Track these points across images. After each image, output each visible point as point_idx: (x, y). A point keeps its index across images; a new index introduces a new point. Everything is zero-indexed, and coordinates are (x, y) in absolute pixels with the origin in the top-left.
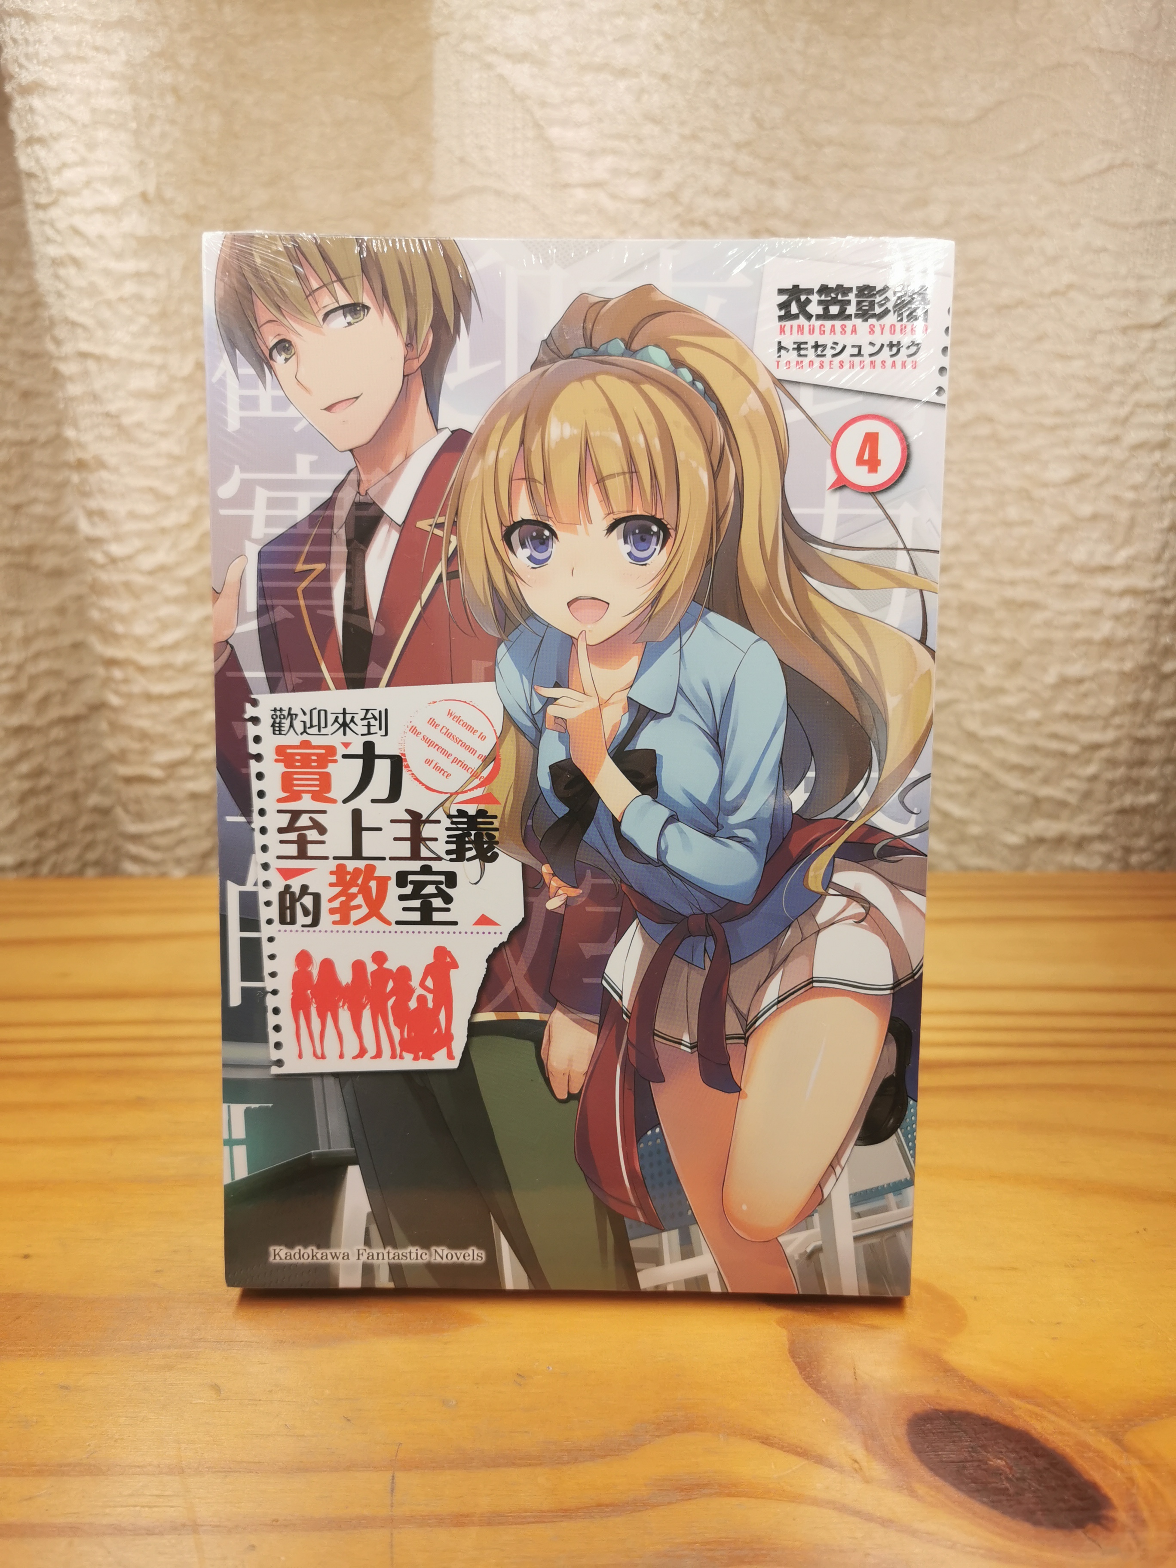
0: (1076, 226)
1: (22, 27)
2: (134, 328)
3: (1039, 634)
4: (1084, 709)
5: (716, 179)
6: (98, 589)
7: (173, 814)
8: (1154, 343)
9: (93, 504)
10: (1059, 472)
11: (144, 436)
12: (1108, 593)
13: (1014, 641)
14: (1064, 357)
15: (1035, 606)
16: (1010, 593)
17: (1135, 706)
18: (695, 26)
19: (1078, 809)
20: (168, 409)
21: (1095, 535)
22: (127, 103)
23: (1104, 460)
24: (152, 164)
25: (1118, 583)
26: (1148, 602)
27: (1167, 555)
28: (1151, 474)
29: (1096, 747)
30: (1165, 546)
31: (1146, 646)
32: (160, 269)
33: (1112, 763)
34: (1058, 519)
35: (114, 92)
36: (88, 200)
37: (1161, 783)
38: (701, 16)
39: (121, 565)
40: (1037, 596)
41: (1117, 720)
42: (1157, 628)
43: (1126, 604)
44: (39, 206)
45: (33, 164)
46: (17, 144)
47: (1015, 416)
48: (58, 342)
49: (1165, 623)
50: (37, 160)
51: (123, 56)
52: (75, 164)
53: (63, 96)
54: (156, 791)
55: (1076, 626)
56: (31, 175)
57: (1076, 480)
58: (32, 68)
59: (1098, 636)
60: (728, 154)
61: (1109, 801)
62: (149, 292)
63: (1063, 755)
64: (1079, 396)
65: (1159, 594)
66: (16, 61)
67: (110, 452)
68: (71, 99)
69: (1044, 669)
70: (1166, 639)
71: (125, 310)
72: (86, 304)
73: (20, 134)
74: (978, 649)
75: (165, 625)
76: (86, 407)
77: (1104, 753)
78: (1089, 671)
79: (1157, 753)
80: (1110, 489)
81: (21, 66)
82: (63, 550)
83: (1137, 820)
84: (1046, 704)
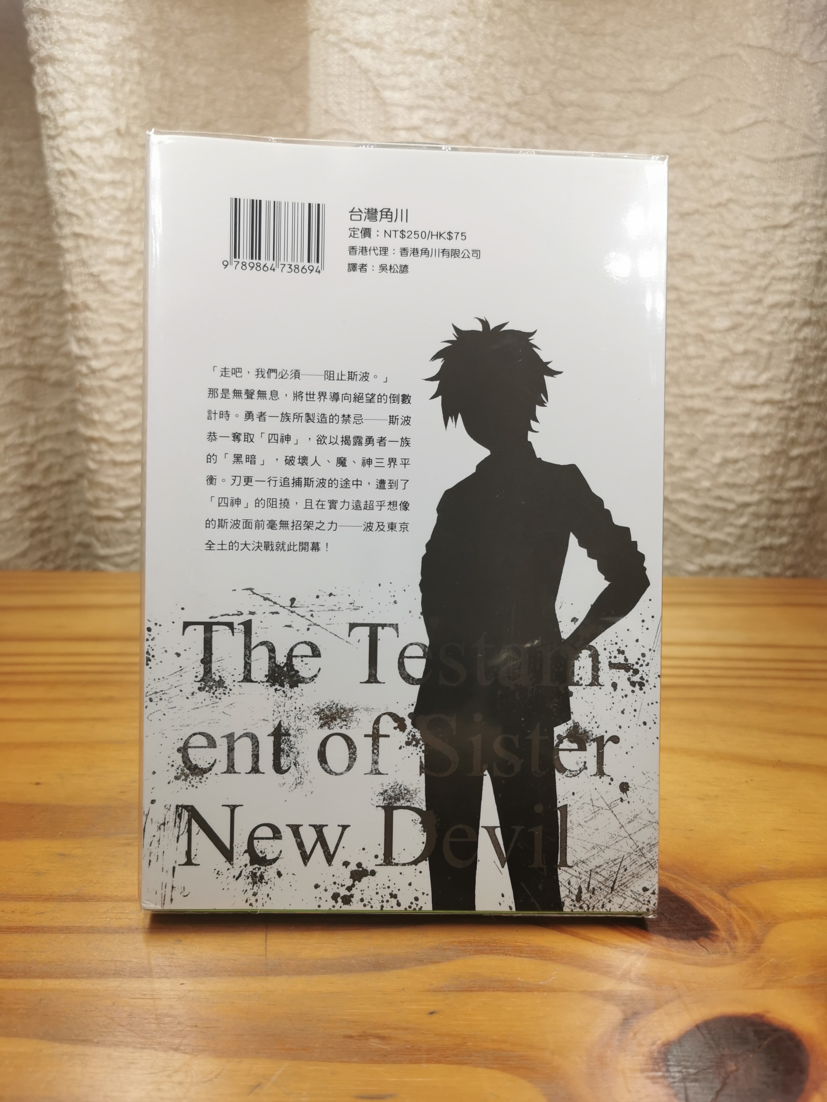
0: (733, 160)
1: (41, 19)
2: (110, 218)
3: (709, 430)
4: (738, 480)
5: (495, 126)
6: (82, 390)
7: (129, 542)
8: (784, 237)
9: (81, 334)
10: (722, 323)
11: (115, 289)
12: (754, 402)
13: (693, 436)
14: (725, 247)
15: (707, 412)
16: (689, 403)
17: (771, 478)
18: (481, 25)
19: (734, 547)
20: (131, 272)
21: (746, 364)
22: (107, 70)
23: (752, 315)
24: (123, 111)
25: (760, 396)
26: (780, 409)
27: (793, 378)
28: (782, 324)
29: (747, 505)
30: (792, 371)
31: (779, 438)
32: (128, 179)
33: (757, 516)
34: (721, 354)
35: (100, 63)
36: (81, 133)
37: (790, 530)
38: (485, 19)
39: (98, 374)
40: (708, 405)
41: (760, 487)
42: (787, 426)
43: (766, 410)
44: (51, 137)
45: (46, 109)
46: (37, 97)
47: (693, 286)
48: (60, 226)
49: (792, 423)
50: (49, 107)
51: (106, 40)
52: (73, 110)
53: (67, 65)
54: (119, 526)
55: (733, 425)
56: (45, 117)
57: (734, 328)
58: (47, 46)
59: (747, 431)
60: (503, 110)
61: (755, 541)
62: (120, 194)
63: (725, 511)
64: (735, 273)
65: (788, 404)
66: (37, 42)
67: (92, 299)
68: (72, 67)
69: (713, 454)
70: (792, 434)
71: (103, 205)
72: (79, 201)
73: (39, 90)
75: (126, 415)
76: (77, 270)
77: (752, 509)
78: (742, 455)
79: (787, 510)
80: (756, 334)
81: (40, 45)
82: (63, 369)
83: (774, 554)
84: (714, 477)
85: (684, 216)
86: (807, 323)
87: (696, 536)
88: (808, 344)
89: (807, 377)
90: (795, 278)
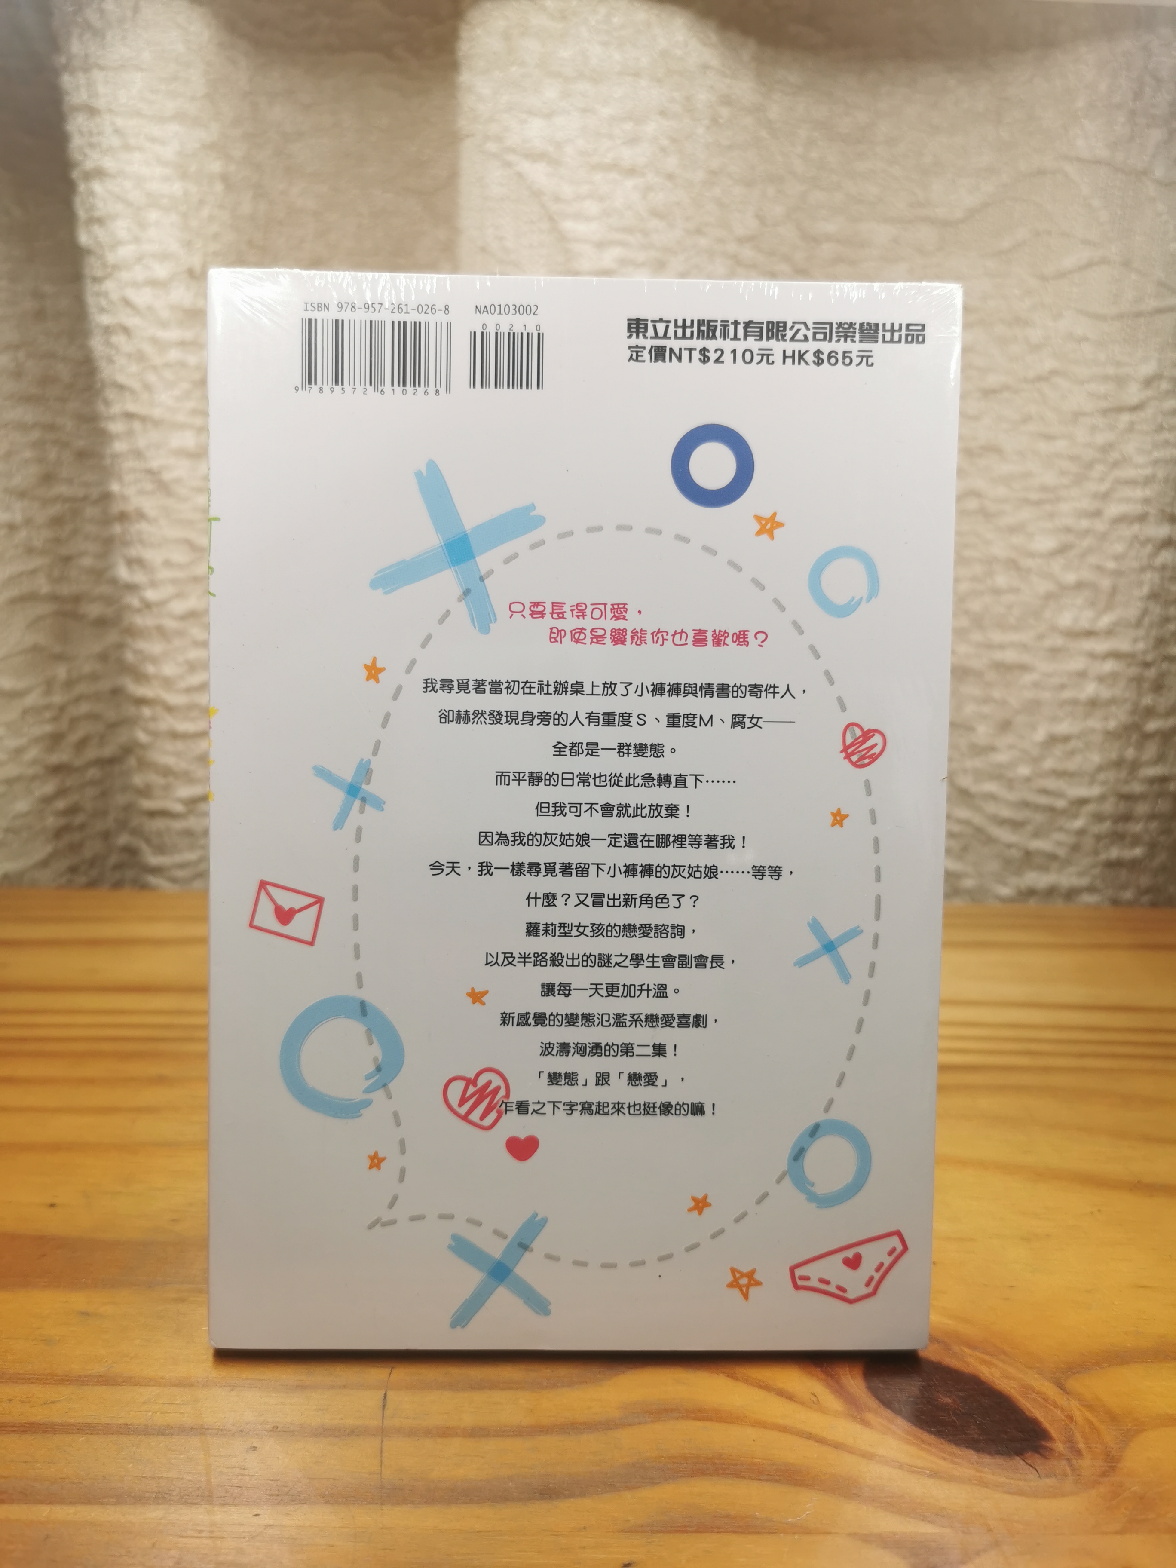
0: (1058, 317)
1: (87, 119)
2: (177, 392)
3: (1028, 694)
4: (1071, 765)
6: (132, 632)
7: (191, 848)
8: (1133, 423)
9: (133, 553)
10: (1045, 544)
11: (182, 491)
12: (1092, 655)
13: (1004, 702)
14: (1048, 437)
15: (1024, 668)
16: (999, 656)
17: (1119, 763)
18: (701, 130)
19: (1065, 863)
21: (1079, 601)
22: (177, 188)
23: (1087, 532)
24: (199, 244)
25: (1101, 646)
26: (1129, 665)
27: (1146, 621)
28: (1131, 546)
29: (1083, 801)
30: (1145, 612)
31: (1129, 706)
33: (1098, 817)
34: (1044, 587)
35: (167, 179)
36: (139, 274)
37: (1146, 838)
38: (706, 121)
40: (1026, 659)
41: (1102, 777)
42: (1139, 689)
43: (1109, 666)
44: (97, 280)
45: (92, 241)
46: (79, 224)
47: (1001, 491)
48: (107, 403)
49: (1146, 685)
50: (96, 238)
51: (178, 148)
52: (129, 242)
53: (122, 182)
54: (178, 825)
55: (1063, 687)
56: (89, 252)
57: (1061, 551)
58: (95, 155)
59: (1083, 696)
60: (733, 246)
61: (1096, 853)
63: (1051, 809)
64: (1063, 473)
65: (1141, 657)
66: (81, 150)
67: (149, 505)
68: (128, 185)
69: (1034, 728)
70: (1148, 700)
71: (170, 375)
72: (134, 368)
73: (82, 215)
74: (969, 709)
76: (131, 463)
77: (1090, 808)
78: (1075, 730)
79: (1142, 808)
80: (1093, 559)
81: (85, 155)
82: (108, 600)
83: (1123, 874)
84: (1036, 761)
85: (988, 393)
86: (1168, 543)
87: (1009, 846)
88: (1168, 574)
89: (1166, 620)
90: (1148, 481)
